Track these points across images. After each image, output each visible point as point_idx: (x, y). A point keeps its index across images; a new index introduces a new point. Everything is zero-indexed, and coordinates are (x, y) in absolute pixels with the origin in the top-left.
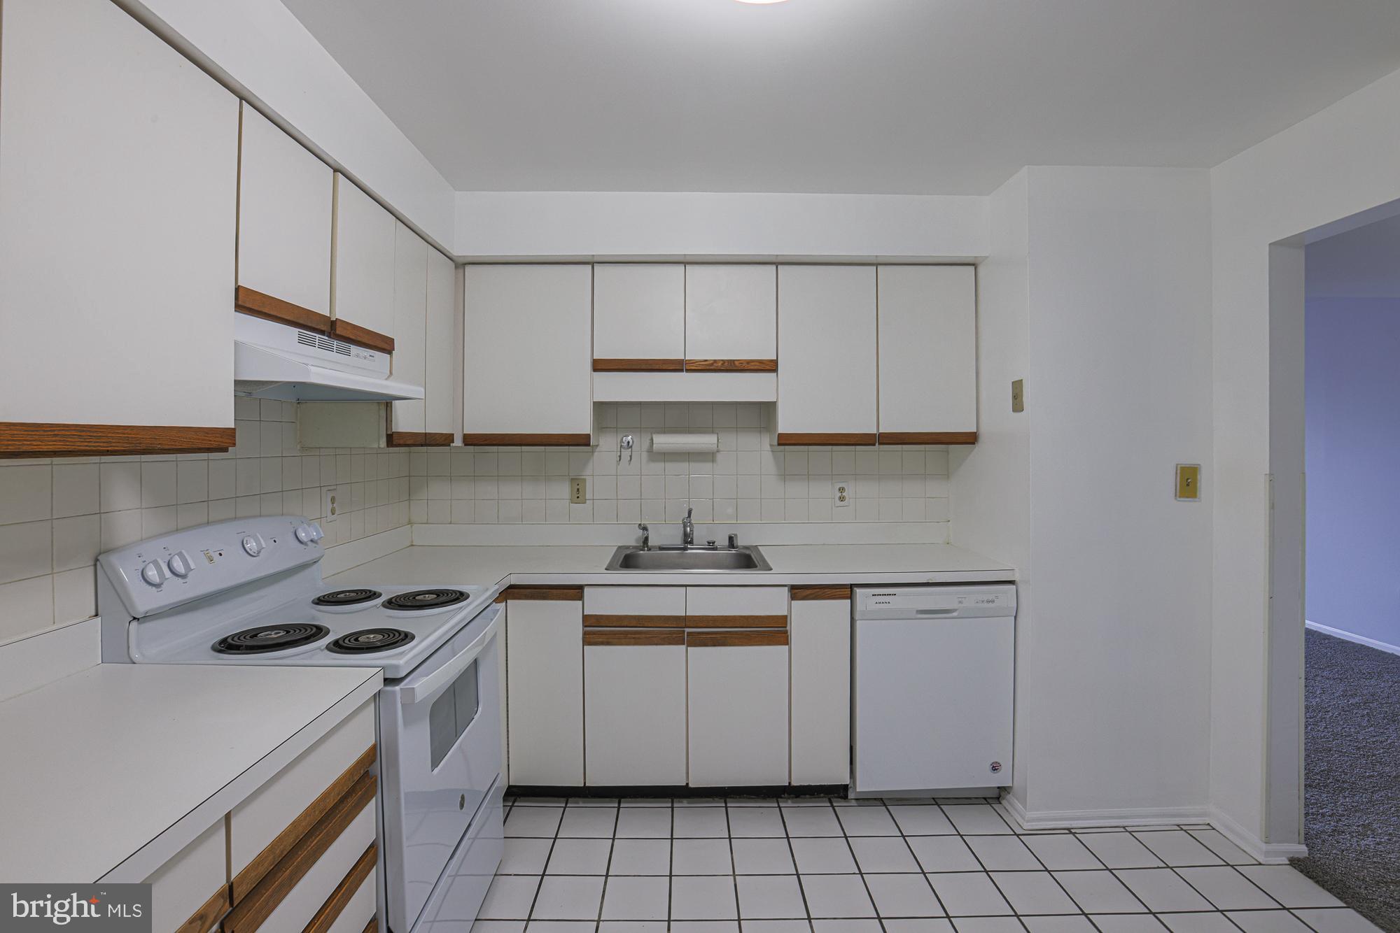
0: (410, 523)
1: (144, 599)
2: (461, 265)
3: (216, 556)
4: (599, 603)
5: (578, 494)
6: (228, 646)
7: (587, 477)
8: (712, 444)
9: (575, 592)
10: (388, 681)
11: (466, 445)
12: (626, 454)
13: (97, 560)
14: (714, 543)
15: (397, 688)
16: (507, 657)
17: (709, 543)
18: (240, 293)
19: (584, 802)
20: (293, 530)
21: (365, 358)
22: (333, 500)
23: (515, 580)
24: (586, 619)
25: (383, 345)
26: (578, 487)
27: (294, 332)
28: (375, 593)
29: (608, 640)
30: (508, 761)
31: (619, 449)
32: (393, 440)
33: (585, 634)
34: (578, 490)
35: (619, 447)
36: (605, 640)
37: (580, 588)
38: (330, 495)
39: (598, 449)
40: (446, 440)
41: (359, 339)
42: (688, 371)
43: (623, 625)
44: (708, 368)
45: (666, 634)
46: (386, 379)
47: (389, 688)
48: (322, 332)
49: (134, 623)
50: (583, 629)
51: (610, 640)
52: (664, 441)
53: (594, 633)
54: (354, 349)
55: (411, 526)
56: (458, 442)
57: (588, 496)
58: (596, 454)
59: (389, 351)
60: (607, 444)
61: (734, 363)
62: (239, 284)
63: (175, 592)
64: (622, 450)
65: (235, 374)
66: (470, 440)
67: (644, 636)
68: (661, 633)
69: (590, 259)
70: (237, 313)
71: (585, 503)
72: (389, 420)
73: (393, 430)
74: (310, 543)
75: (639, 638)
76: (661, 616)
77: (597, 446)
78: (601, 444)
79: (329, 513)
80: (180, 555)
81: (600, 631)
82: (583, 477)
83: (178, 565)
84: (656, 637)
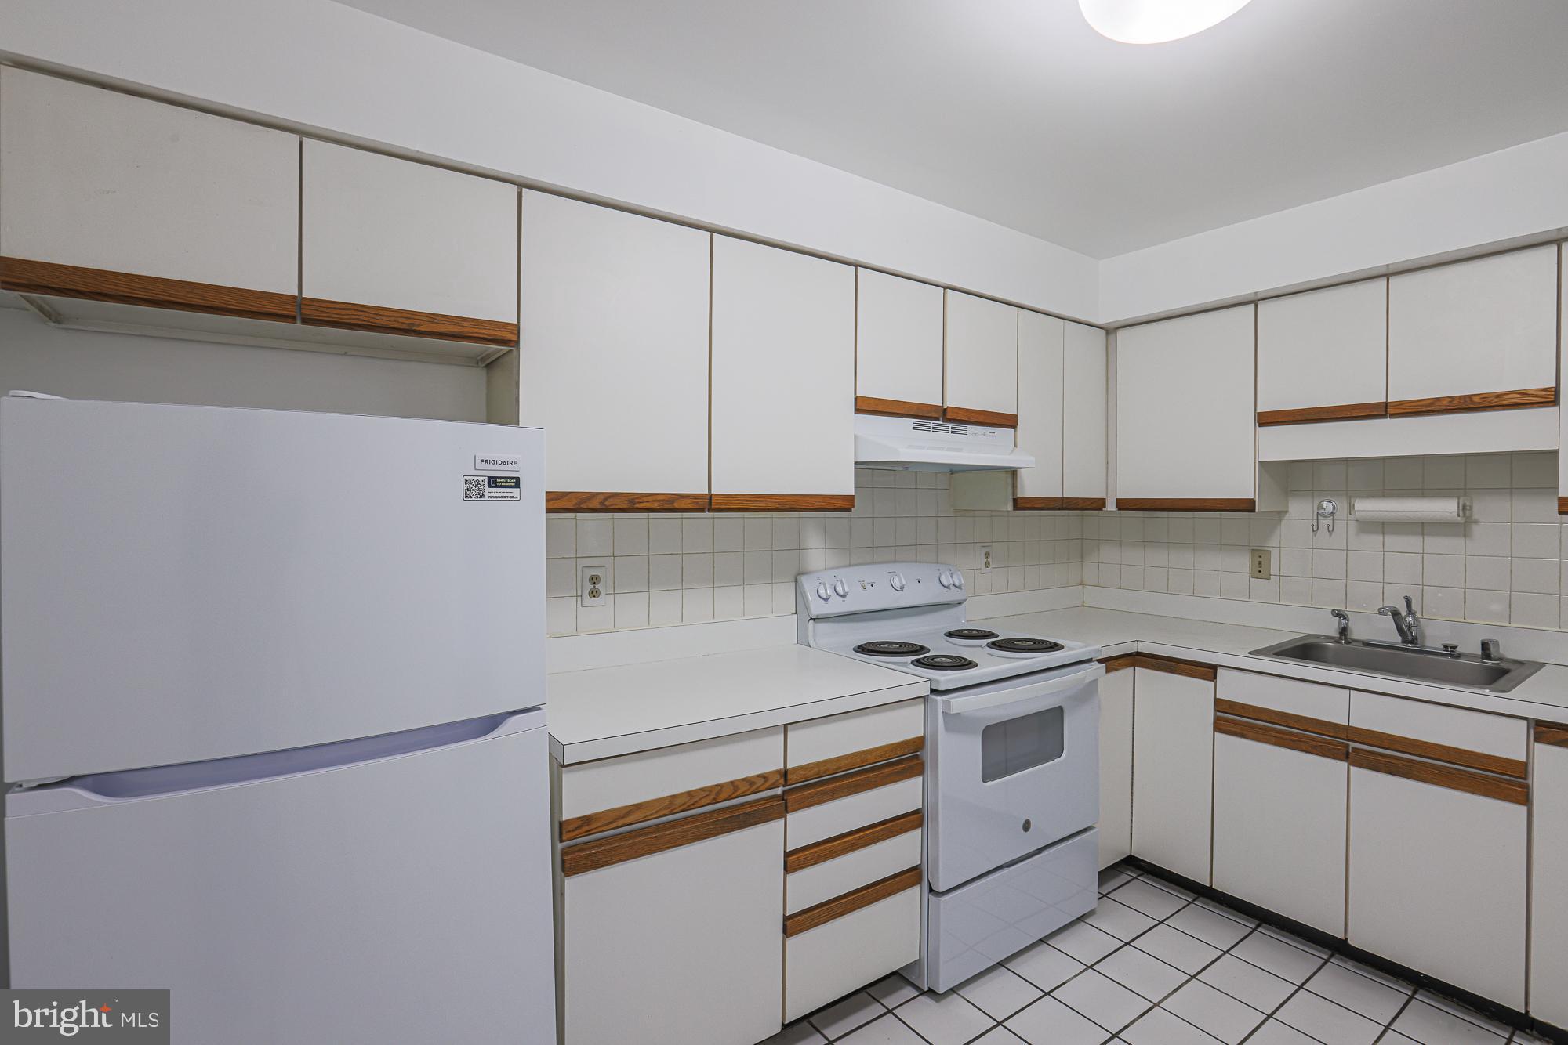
0: (1082, 584)
1: (818, 608)
2: (1110, 331)
3: (868, 586)
4: (1233, 688)
5: (1260, 567)
6: (862, 649)
7: (1271, 549)
8: (1451, 513)
9: (1208, 671)
10: (933, 691)
11: (1119, 509)
12: (1325, 522)
13: (796, 579)
14: (1454, 648)
15: (939, 698)
16: (1133, 725)
17: (1446, 647)
18: (858, 401)
19: (1215, 907)
20: (938, 575)
21: (984, 435)
22: (987, 555)
23: (1141, 647)
24: (1218, 702)
25: (1009, 422)
26: (1260, 559)
27: (910, 421)
28: (993, 634)
29: (1241, 731)
30: (1131, 830)
31: (1315, 518)
32: (1020, 504)
33: (1217, 720)
34: (1260, 563)
35: (1315, 514)
36: (1238, 731)
37: (1213, 668)
38: (985, 550)
39: (1287, 516)
40: (1098, 504)
41: (973, 420)
42: (1393, 416)
43: (1261, 718)
44: (1424, 409)
45: (1321, 742)
46: (1010, 454)
47: (933, 697)
48: (937, 419)
49: (811, 621)
50: (1215, 715)
51: (1245, 732)
52: (1368, 507)
53: (1227, 720)
54: (971, 429)
55: (1083, 588)
56: (1111, 506)
57: (1274, 570)
58: (1284, 522)
59: (1014, 426)
60: (1300, 510)
61: (1471, 400)
62: (858, 395)
63: (837, 606)
64: (1320, 517)
65: (855, 456)
66: (1123, 505)
67: (1287, 737)
68: (1313, 739)
69: (1252, 298)
70: (857, 415)
71: (1269, 579)
72: (1014, 486)
73: (1018, 496)
74: (951, 586)
75: (1282, 738)
76: (1313, 719)
77: (1286, 512)
78: (1290, 510)
79: (984, 566)
80: (841, 581)
81: (1236, 720)
82: (1266, 548)
83: (840, 590)
84: (1304, 742)
